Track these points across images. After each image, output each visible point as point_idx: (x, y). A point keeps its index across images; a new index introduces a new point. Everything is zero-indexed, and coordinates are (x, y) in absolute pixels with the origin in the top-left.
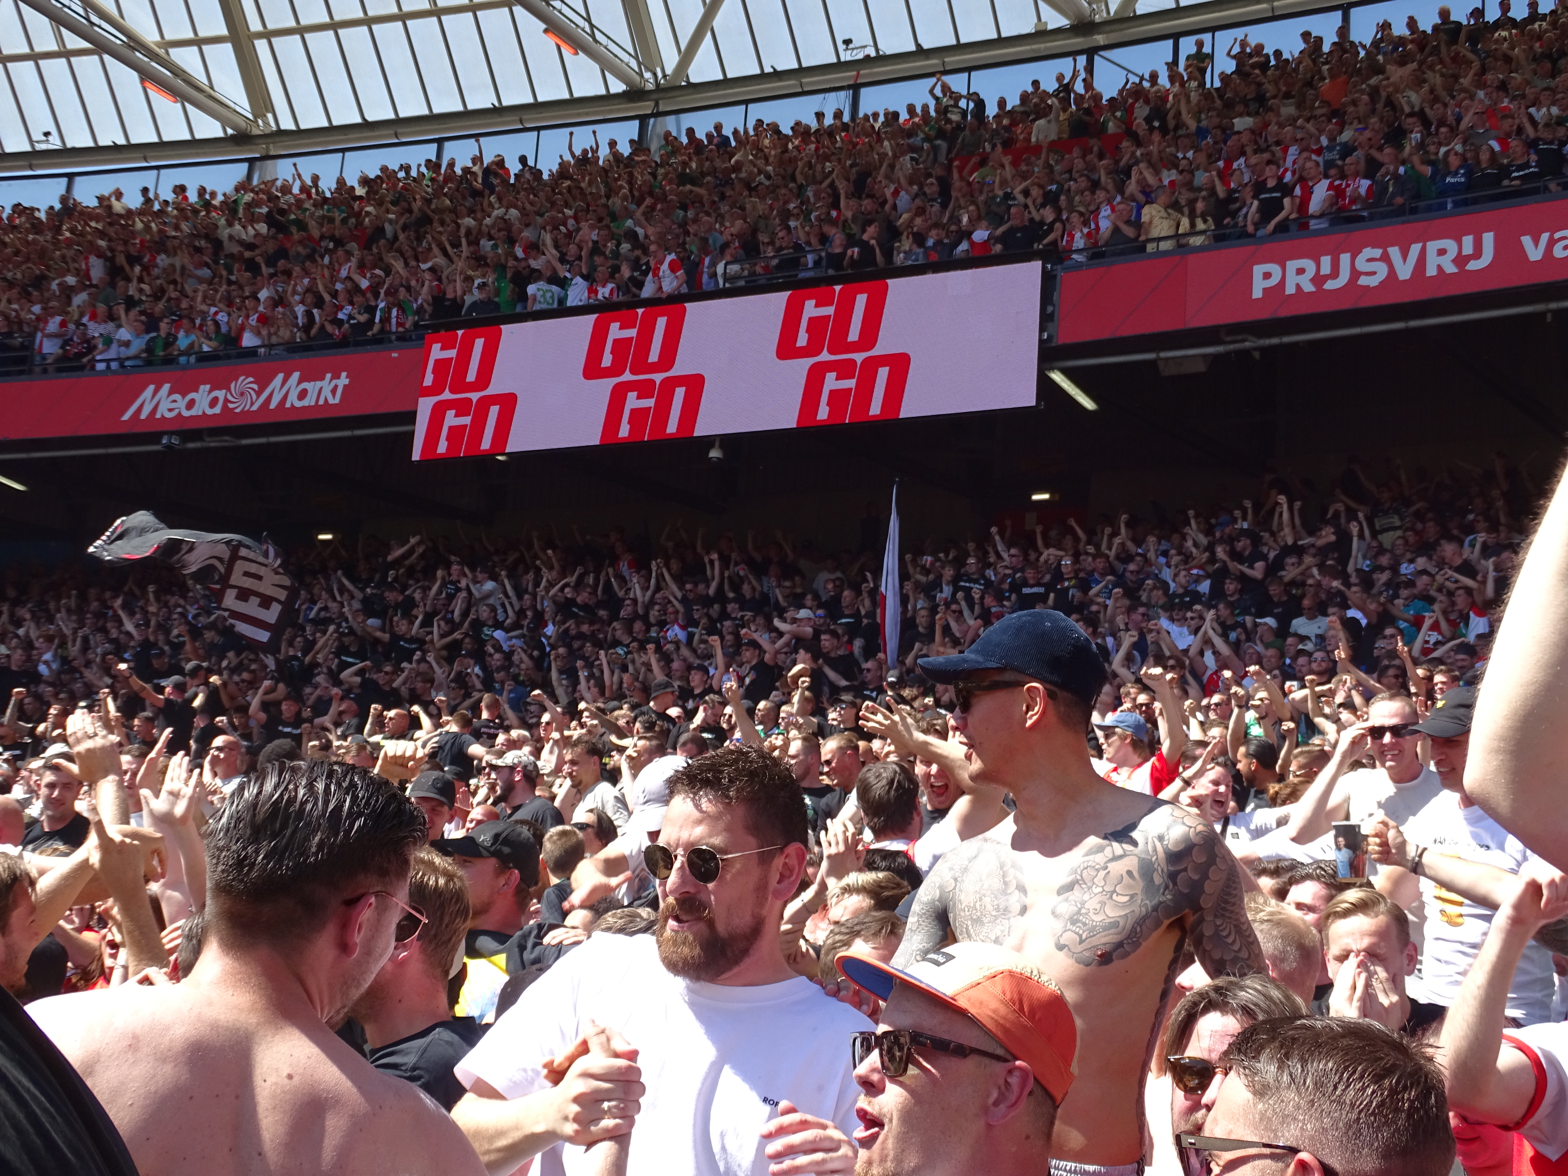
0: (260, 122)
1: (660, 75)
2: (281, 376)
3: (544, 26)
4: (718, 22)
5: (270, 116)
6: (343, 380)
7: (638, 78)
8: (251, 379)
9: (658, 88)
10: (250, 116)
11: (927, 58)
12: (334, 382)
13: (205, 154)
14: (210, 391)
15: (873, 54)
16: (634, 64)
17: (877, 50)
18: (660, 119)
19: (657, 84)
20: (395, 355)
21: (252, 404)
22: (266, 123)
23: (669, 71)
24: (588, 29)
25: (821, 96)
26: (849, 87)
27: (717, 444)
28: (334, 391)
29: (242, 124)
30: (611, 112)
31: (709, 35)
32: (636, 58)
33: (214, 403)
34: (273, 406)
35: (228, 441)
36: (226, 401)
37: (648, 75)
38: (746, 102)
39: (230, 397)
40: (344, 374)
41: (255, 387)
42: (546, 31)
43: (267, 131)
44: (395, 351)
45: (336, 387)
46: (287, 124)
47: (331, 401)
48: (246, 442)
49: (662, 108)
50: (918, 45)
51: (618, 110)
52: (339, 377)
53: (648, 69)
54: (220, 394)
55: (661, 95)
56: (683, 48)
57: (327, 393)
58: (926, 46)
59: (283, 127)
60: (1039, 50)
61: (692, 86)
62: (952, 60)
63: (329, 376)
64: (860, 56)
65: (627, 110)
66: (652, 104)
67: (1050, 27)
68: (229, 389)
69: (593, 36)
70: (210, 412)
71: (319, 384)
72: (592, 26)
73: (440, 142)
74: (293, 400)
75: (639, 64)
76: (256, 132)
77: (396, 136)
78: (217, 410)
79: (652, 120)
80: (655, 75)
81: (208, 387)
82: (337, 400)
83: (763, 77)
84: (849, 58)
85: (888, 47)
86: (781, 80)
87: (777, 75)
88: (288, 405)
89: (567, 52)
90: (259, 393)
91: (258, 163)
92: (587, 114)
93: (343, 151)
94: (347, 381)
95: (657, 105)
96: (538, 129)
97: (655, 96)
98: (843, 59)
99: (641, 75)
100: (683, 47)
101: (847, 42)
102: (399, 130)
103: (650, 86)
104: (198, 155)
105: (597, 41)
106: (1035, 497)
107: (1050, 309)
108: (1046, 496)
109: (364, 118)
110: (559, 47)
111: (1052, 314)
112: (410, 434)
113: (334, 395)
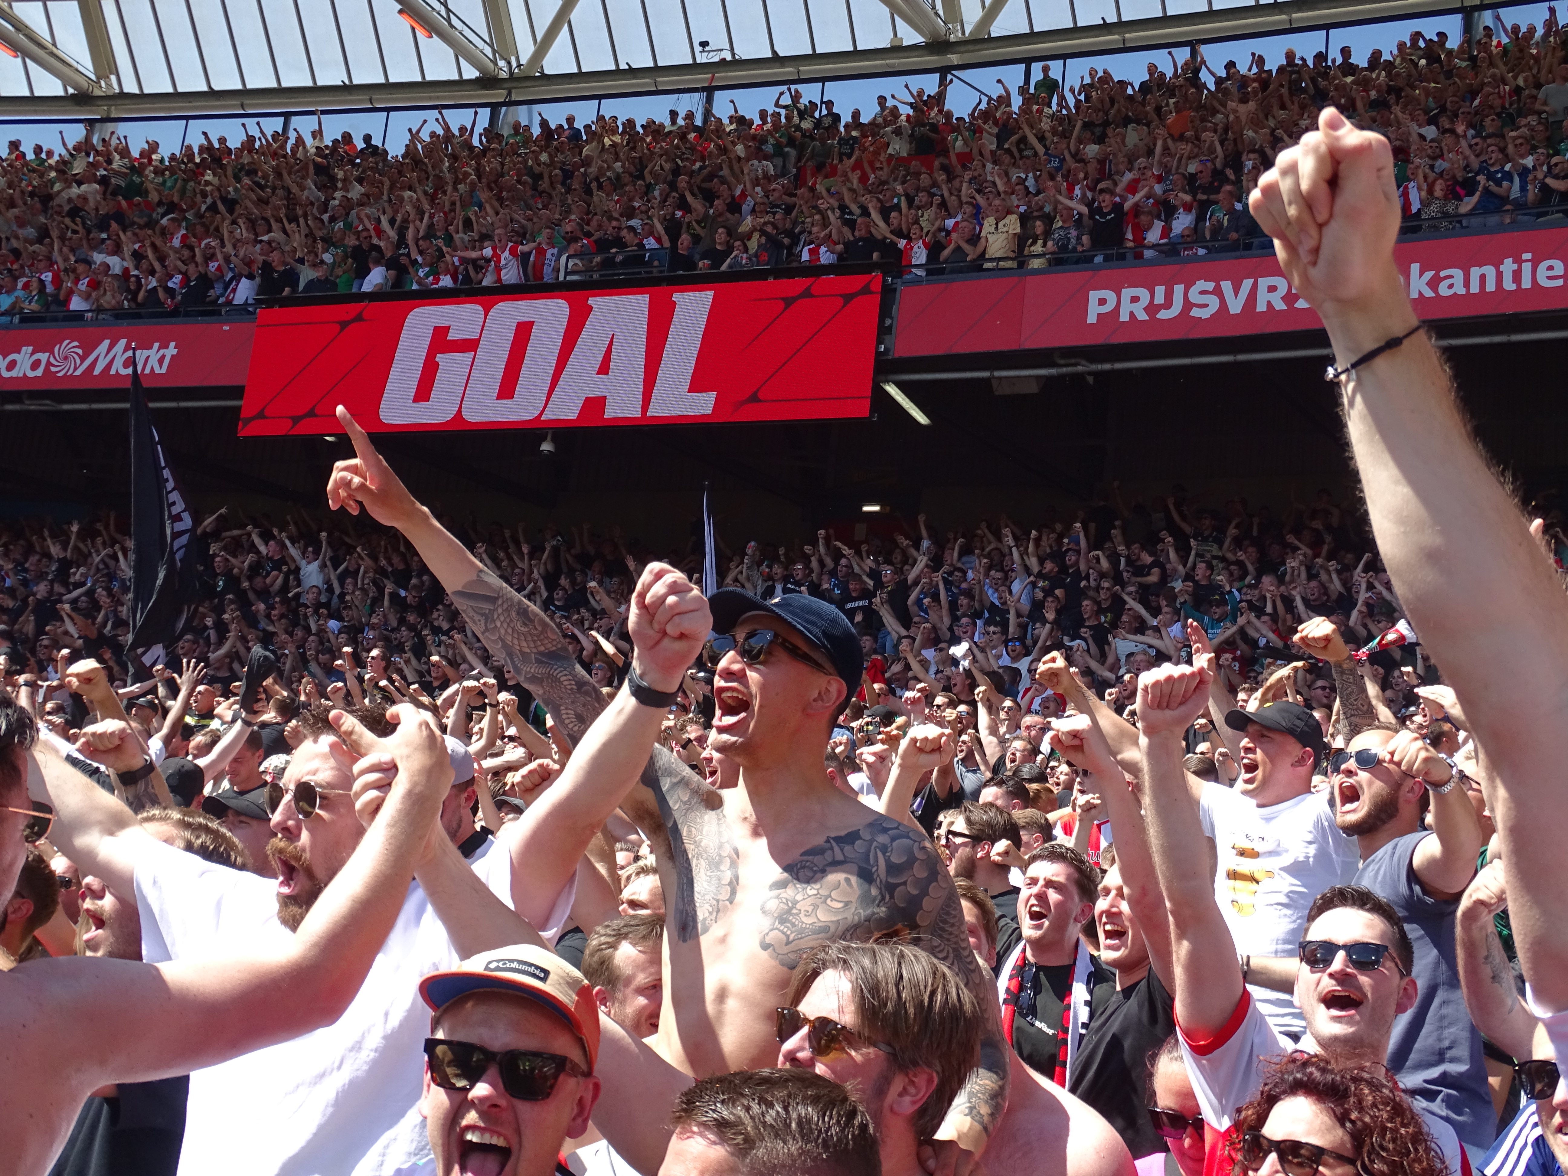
0: (103, 83)
1: (514, 64)
2: (107, 342)
3: (399, 7)
4: (575, 16)
5: (113, 78)
6: (171, 350)
7: (492, 65)
8: (76, 343)
9: (512, 77)
10: (93, 77)
11: (783, 66)
12: (162, 352)
13: (43, 112)
14: (32, 354)
15: (729, 58)
16: (488, 51)
17: (733, 54)
18: (512, 108)
19: (511, 73)
20: (226, 328)
21: (75, 369)
22: (110, 85)
23: (524, 61)
24: (443, 13)
25: (675, 96)
26: (703, 89)
27: (550, 437)
28: (161, 361)
29: (84, 84)
30: (462, 97)
31: (566, 27)
32: (491, 46)
33: (35, 365)
34: (97, 372)
35: (48, 405)
36: (49, 363)
37: (502, 63)
38: (600, 98)
39: (52, 360)
40: (172, 344)
41: (80, 351)
42: (401, 12)
43: (109, 93)
44: (226, 324)
45: (163, 356)
46: (130, 87)
47: (157, 370)
48: (66, 407)
49: (515, 97)
50: (774, 52)
51: (471, 97)
52: (167, 348)
53: (503, 58)
54: (43, 357)
55: (514, 84)
56: (539, 39)
57: (153, 362)
58: (782, 54)
59: (126, 90)
60: (893, 65)
61: (545, 77)
62: (807, 70)
63: (156, 345)
64: (716, 59)
65: (479, 97)
66: (505, 92)
67: (906, 43)
68: (52, 353)
69: (448, 20)
70: (31, 374)
71: (146, 353)
72: (448, 10)
73: (287, 116)
74: (118, 368)
75: (494, 52)
76: (97, 92)
77: (242, 106)
78: (39, 372)
79: (504, 109)
80: (509, 63)
81: (30, 348)
82: (163, 370)
83: (617, 73)
84: (704, 60)
85: (744, 53)
86: (635, 78)
87: (632, 72)
88: (113, 372)
89: (421, 35)
90: (83, 359)
91: (98, 125)
92: (439, 98)
93: (187, 118)
94: (175, 352)
95: (510, 94)
96: (388, 110)
97: (507, 85)
98: (698, 61)
99: (496, 64)
100: (539, 38)
101: (704, 44)
102: (246, 102)
103: (504, 75)
104: (36, 112)
105: (452, 26)
106: (866, 509)
107: (888, 322)
108: (877, 508)
109: (210, 87)
110: (413, 29)
111: (890, 327)
112: (238, 409)
113: (161, 365)
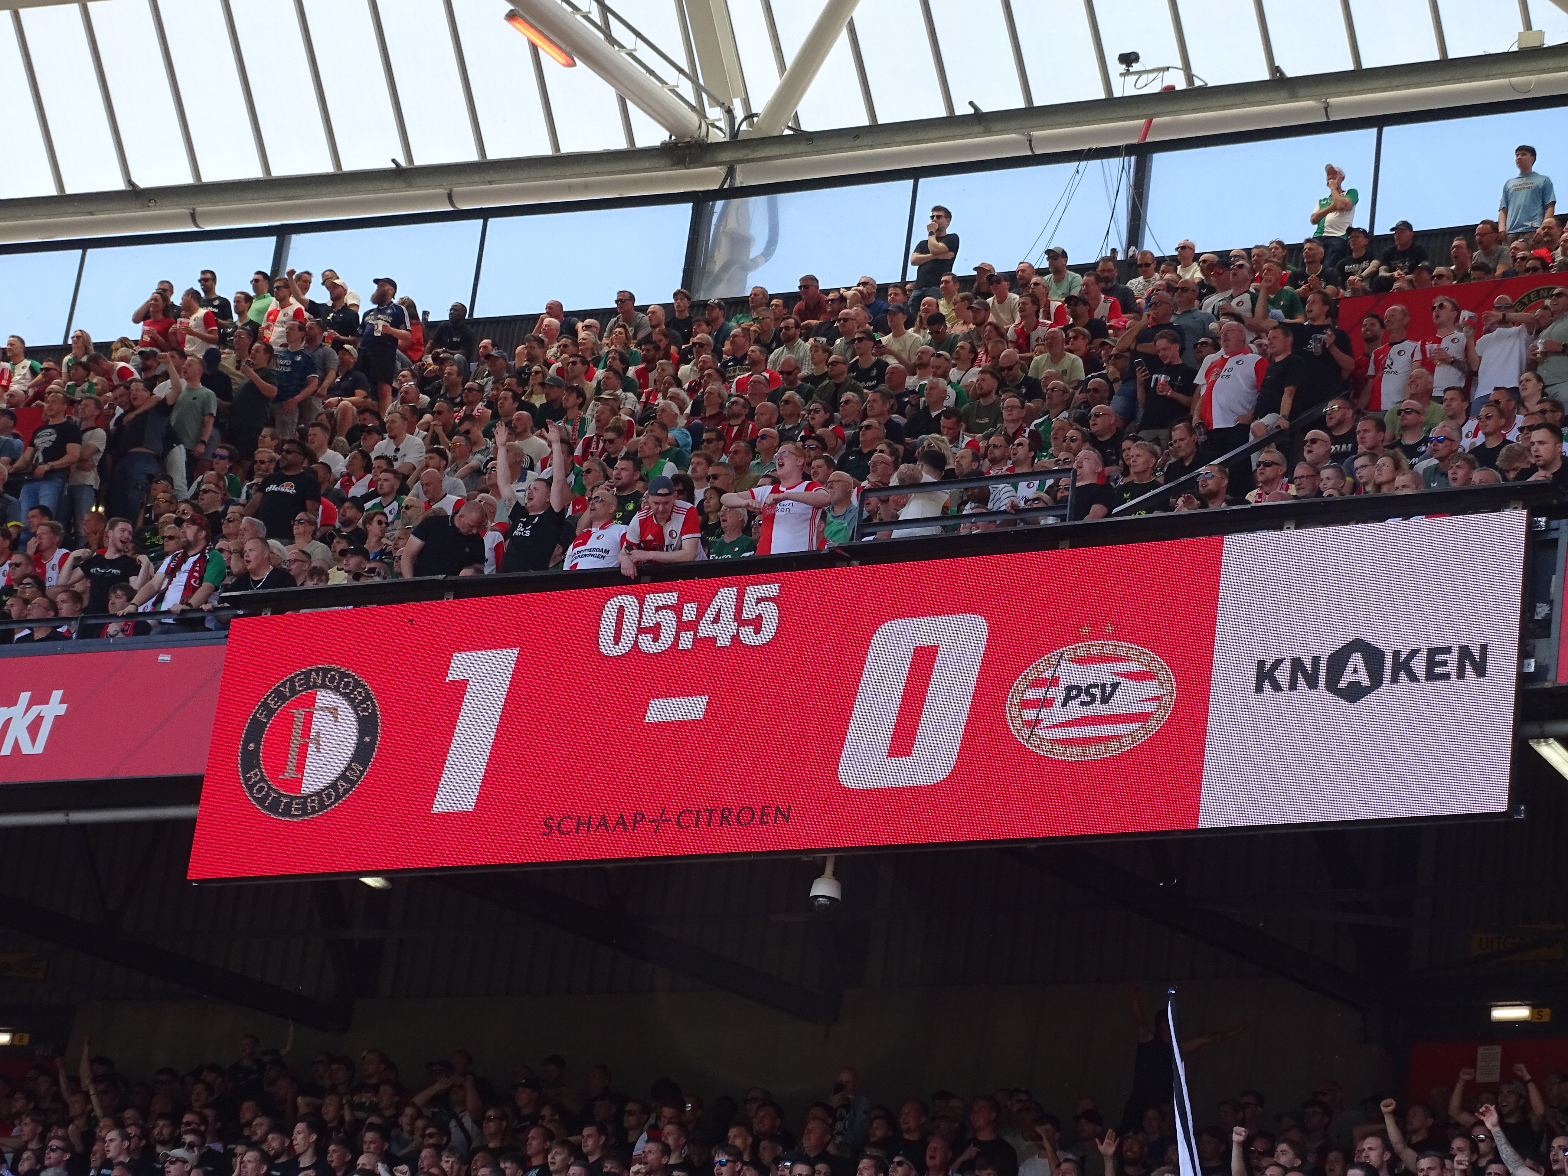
1: (739, 114)
6: (55, 707)
7: (694, 118)
9: (735, 140)
11: (1294, 97)
12: (35, 710)
15: (1181, 84)
16: (686, 89)
17: (1190, 77)
18: (736, 202)
19: (734, 133)
20: (165, 658)
23: (759, 106)
24: (596, 16)
25: (1072, 165)
26: (1129, 150)
27: (829, 868)
28: (34, 729)
30: (635, 183)
31: (844, 36)
32: (692, 78)
37: (714, 113)
38: (916, 174)
40: (57, 694)
42: (511, 16)
44: (165, 649)
45: (39, 720)
47: (27, 749)
49: (739, 181)
50: (1275, 69)
51: (652, 182)
52: (46, 702)
53: (716, 102)
55: (741, 154)
56: (789, 61)
57: (18, 731)
58: (1289, 74)
60: (1527, 86)
61: (803, 137)
62: (1344, 102)
63: (25, 697)
64: (1155, 88)
65: (668, 181)
66: (721, 170)
67: (1549, 42)
69: (606, 30)
71: (5, 713)
72: (607, 12)
73: (283, 233)
75: (698, 90)
77: (193, 218)
79: (719, 204)
80: (729, 112)
82: (39, 748)
83: (951, 123)
84: (1130, 91)
86: (988, 132)
87: (981, 120)
89: (551, 59)
92: (586, 187)
93: (84, 245)
94: (62, 709)
95: (731, 173)
96: (485, 214)
97: (726, 156)
98: (1117, 93)
99: (702, 115)
100: (790, 59)
101: (1129, 59)
102: (199, 209)
103: (717, 137)
105: (612, 41)
106: (1500, 1014)
107: (1541, 611)
108: (1521, 1013)
109: (130, 182)
110: (534, 49)
111: (1547, 621)
112: (190, 824)
113: (33, 738)
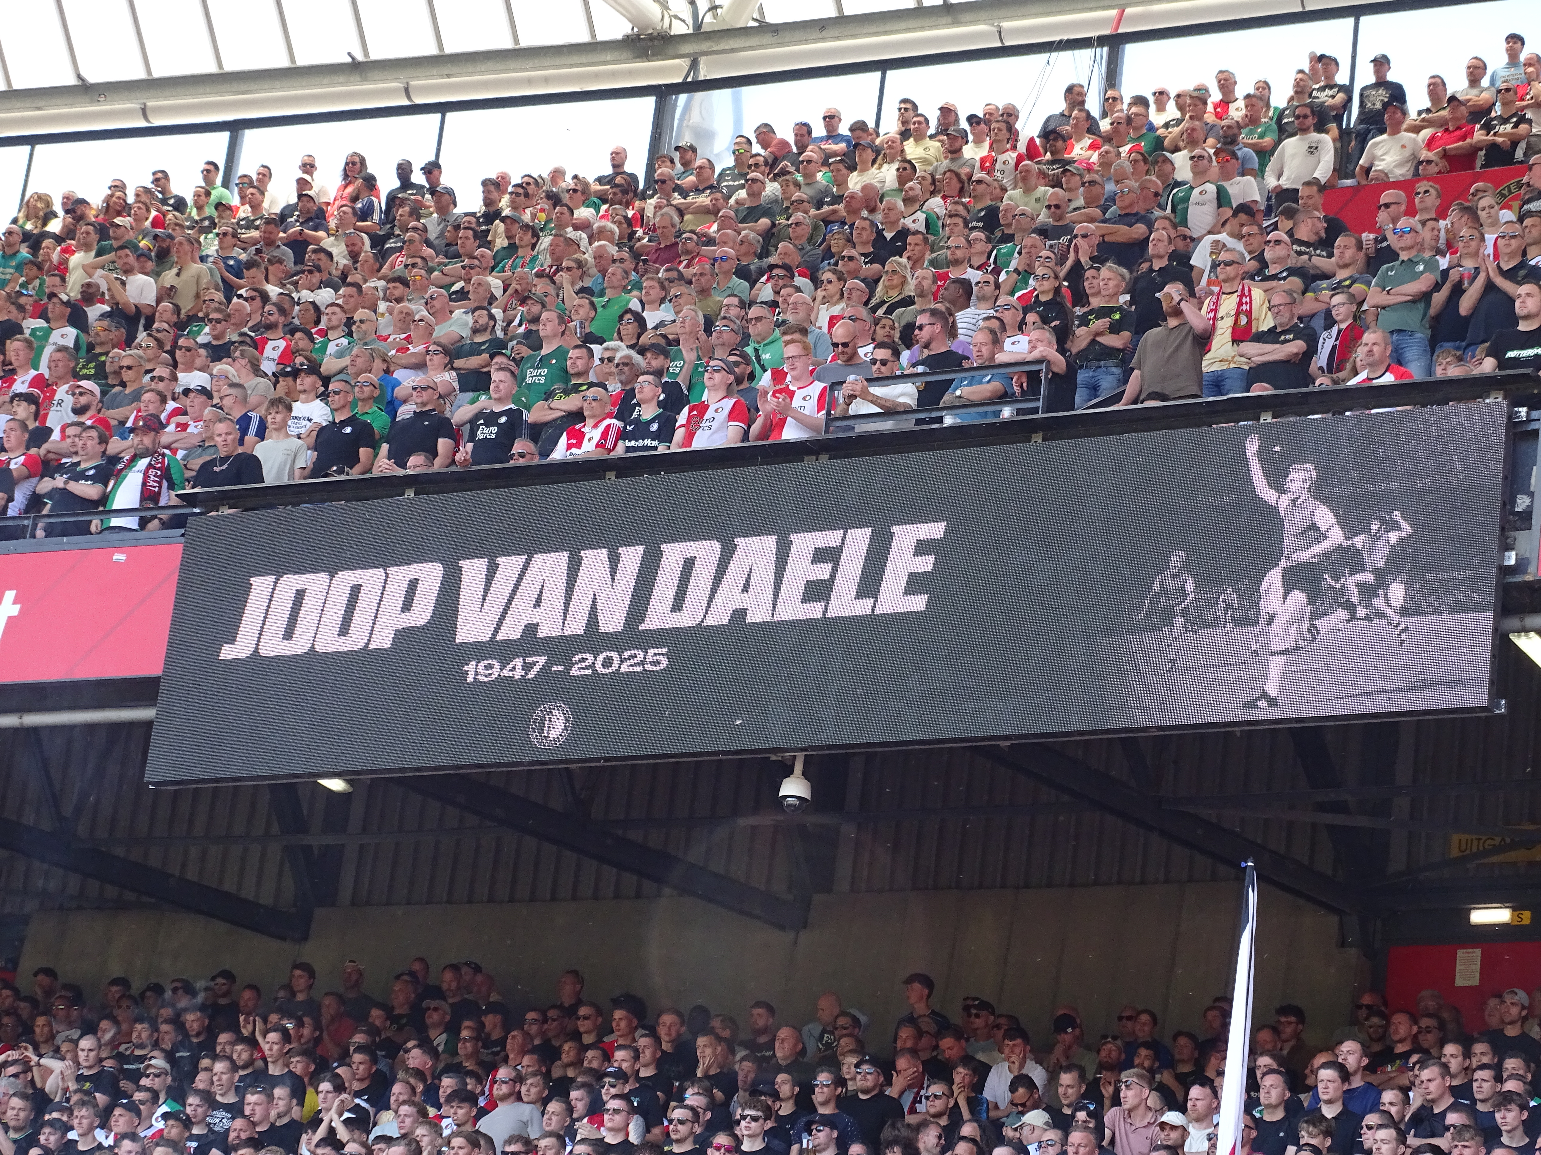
1: (703, 6)
6: (8, 606)
7: (655, 9)
9: (699, 33)
18: (699, 96)
19: (698, 26)
20: (120, 557)
25: (1043, 57)
26: (1102, 41)
27: (798, 767)
30: (597, 76)
38: (883, 66)
40: (10, 595)
44: (119, 548)
49: (704, 74)
51: (614, 75)
55: (705, 46)
61: (767, 29)
65: (630, 74)
66: (684, 64)
73: (235, 128)
77: (144, 113)
79: (683, 98)
80: (693, 3)
83: (919, 15)
86: (956, 23)
87: (949, 12)
92: (548, 80)
93: (32, 141)
94: (15, 610)
95: (694, 65)
96: (443, 108)
97: (689, 48)
99: (665, 6)
102: (150, 104)
103: (679, 29)
106: (1479, 916)
107: (1522, 503)
108: (1501, 915)
109: (79, 76)
111: (1527, 515)
